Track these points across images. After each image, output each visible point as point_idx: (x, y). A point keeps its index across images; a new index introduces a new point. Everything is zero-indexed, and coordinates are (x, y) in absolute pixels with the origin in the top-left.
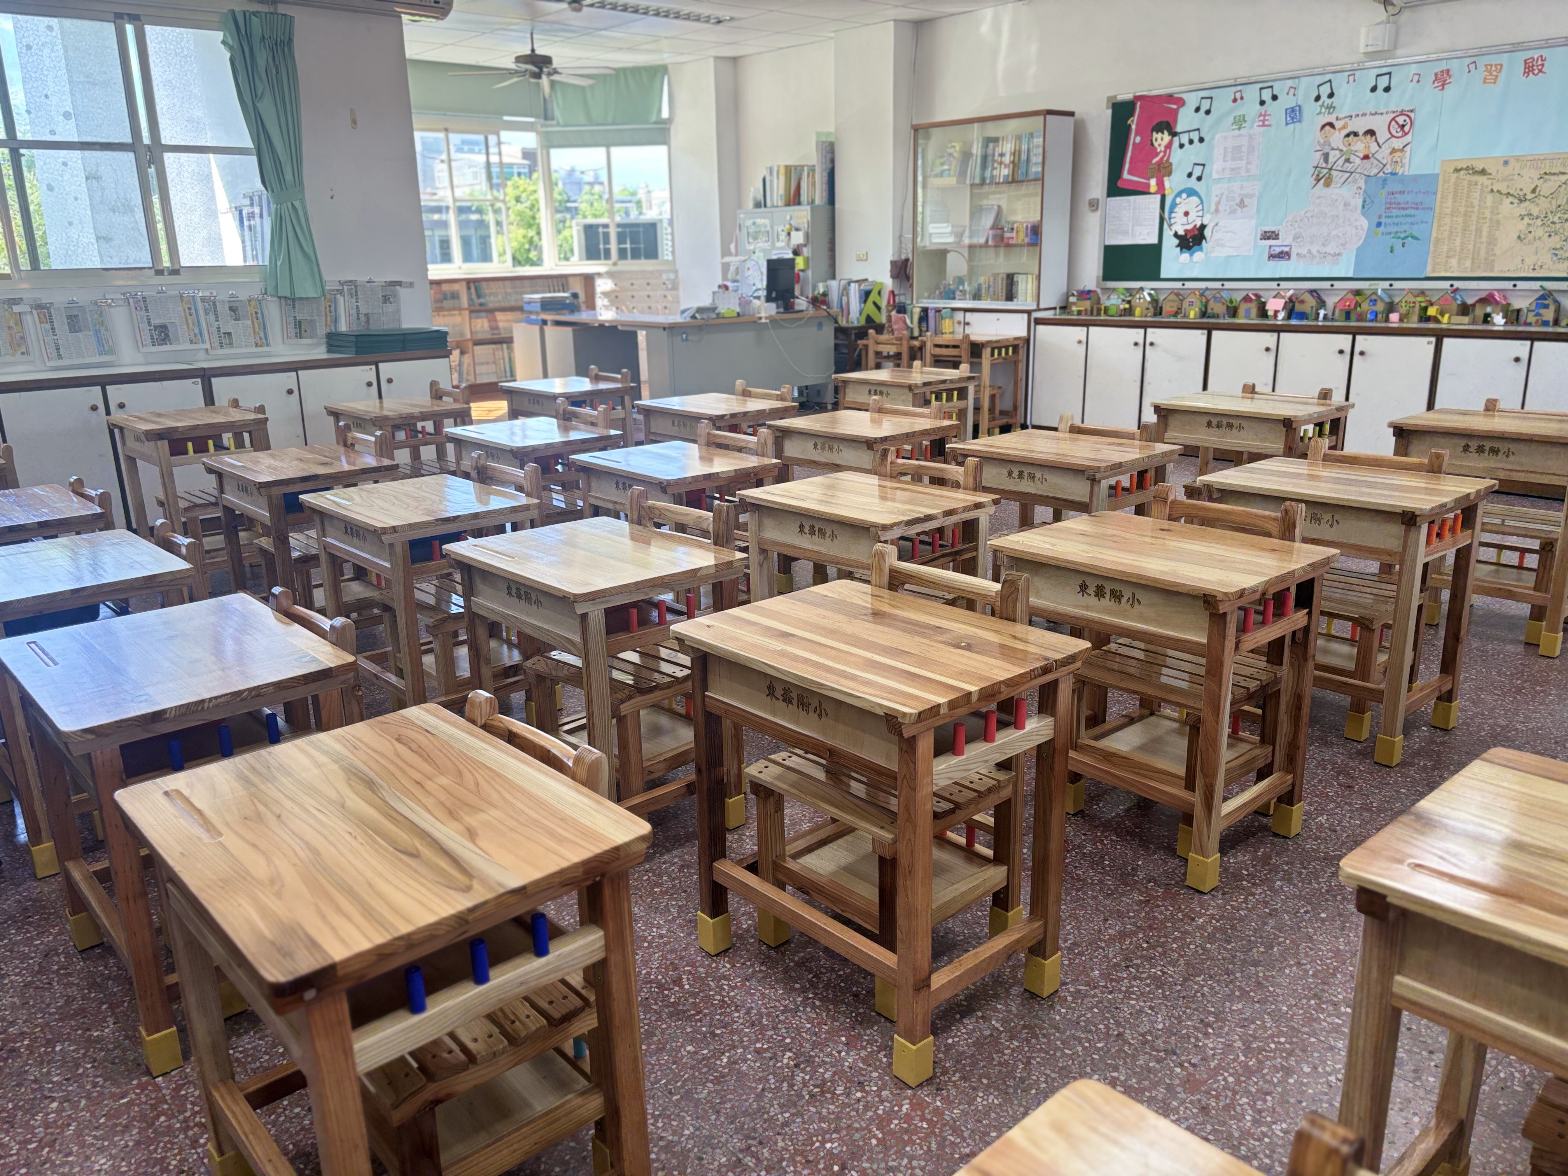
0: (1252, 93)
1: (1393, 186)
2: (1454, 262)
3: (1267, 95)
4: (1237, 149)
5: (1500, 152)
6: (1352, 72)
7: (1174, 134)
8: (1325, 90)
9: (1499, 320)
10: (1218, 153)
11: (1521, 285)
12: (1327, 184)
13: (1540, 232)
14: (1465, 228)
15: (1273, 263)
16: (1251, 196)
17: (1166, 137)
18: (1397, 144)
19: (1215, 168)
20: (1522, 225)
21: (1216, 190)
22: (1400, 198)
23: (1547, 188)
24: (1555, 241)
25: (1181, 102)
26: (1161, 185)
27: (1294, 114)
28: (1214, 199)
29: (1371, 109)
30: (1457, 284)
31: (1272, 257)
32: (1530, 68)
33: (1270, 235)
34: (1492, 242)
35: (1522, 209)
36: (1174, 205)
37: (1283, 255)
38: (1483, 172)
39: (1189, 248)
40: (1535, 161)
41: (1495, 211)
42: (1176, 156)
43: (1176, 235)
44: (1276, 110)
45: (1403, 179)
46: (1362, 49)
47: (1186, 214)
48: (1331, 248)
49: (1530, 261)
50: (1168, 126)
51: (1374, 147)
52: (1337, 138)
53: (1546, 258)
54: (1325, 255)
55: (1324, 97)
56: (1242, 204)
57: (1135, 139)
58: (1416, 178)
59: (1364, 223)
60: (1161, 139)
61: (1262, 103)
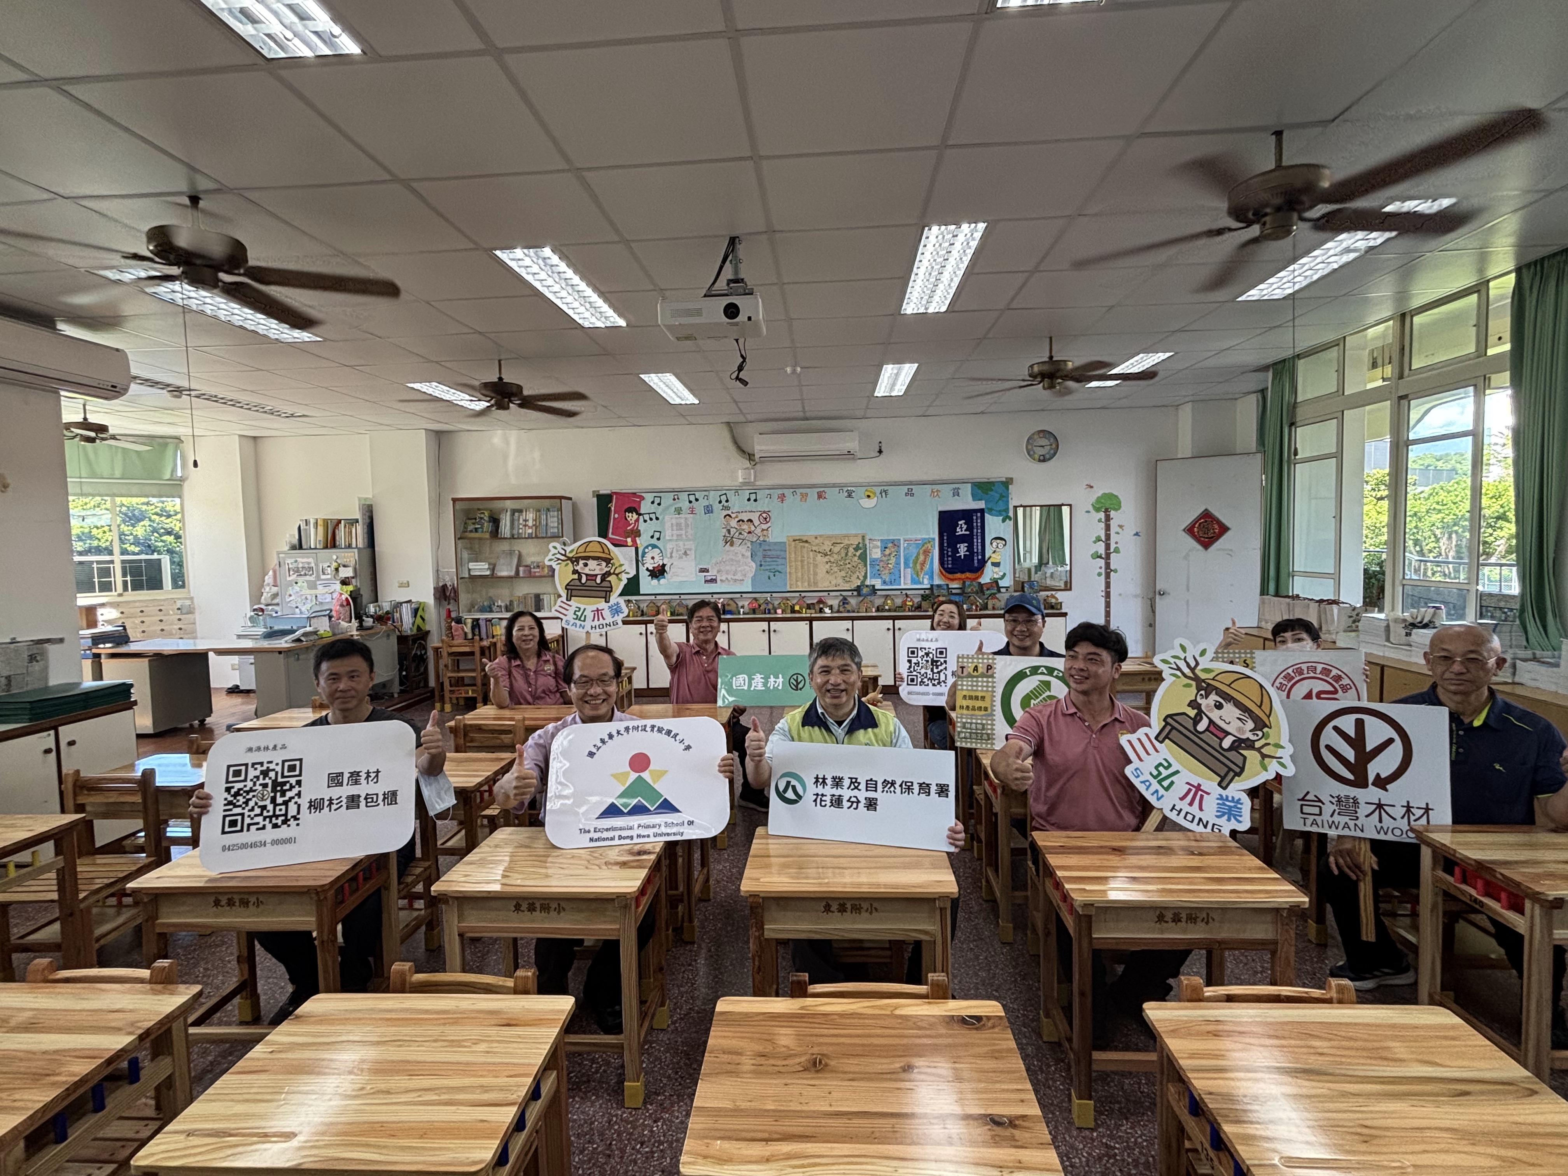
0: (684, 496)
1: (763, 547)
2: (799, 583)
3: (692, 498)
4: (679, 526)
5: (813, 533)
6: (737, 491)
7: (640, 515)
8: (724, 498)
9: (827, 610)
10: (668, 525)
11: (832, 594)
12: (732, 545)
13: (836, 569)
14: (802, 567)
15: (707, 585)
16: (690, 550)
17: (635, 516)
18: (765, 527)
19: (668, 534)
20: (827, 566)
21: (669, 546)
22: (769, 553)
23: (836, 549)
24: (843, 574)
25: (643, 498)
26: (634, 541)
27: (709, 510)
28: (669, 551)
29: (748, 509)
30: (803, 594)
31: (706, 581)
32: (820, 496)
33: (702, 570)
34: (815, 574)
35: (826, 559)
36: (644, 553)
37: (713, 581)
38: (806, 542)
39: (657, 577)
40: (829, 537)
41: (814, 560)
42: (642, 526)
43: (647, 569)
44: (699, 507)
45: (770, 544)
46: (741, 480)
47: (653, 558)
48: (738, 577)
49: (833, 583)
50: (635, 510)
51: (753, 528)
52: (733, 523)
53: (840, 581)
54: (735, 580)
55: (724, 502)
56: (685, 553)
57: (614, 515)
58: (776, 543)
59: (754, 565)
60: (632, 517)
61: (690, 502)
